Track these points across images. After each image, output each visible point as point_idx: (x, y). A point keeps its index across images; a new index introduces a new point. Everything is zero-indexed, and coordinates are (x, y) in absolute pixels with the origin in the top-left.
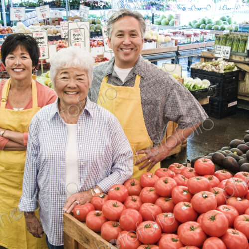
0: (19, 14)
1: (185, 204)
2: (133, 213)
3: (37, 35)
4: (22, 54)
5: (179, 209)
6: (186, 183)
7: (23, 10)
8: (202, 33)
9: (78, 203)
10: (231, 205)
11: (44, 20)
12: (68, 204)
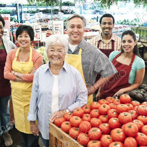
0: (26, 17)
1: (114, 119)
2: (86, 123)
3: (36, 27)
4: (25, 35)
5: (111, 122)
6: (115, 108)
7: (29, 14)
8: (124, 26)
9: (58, 117)
10: (139, 120)
11: (40, 20)
12: (52, 117)
